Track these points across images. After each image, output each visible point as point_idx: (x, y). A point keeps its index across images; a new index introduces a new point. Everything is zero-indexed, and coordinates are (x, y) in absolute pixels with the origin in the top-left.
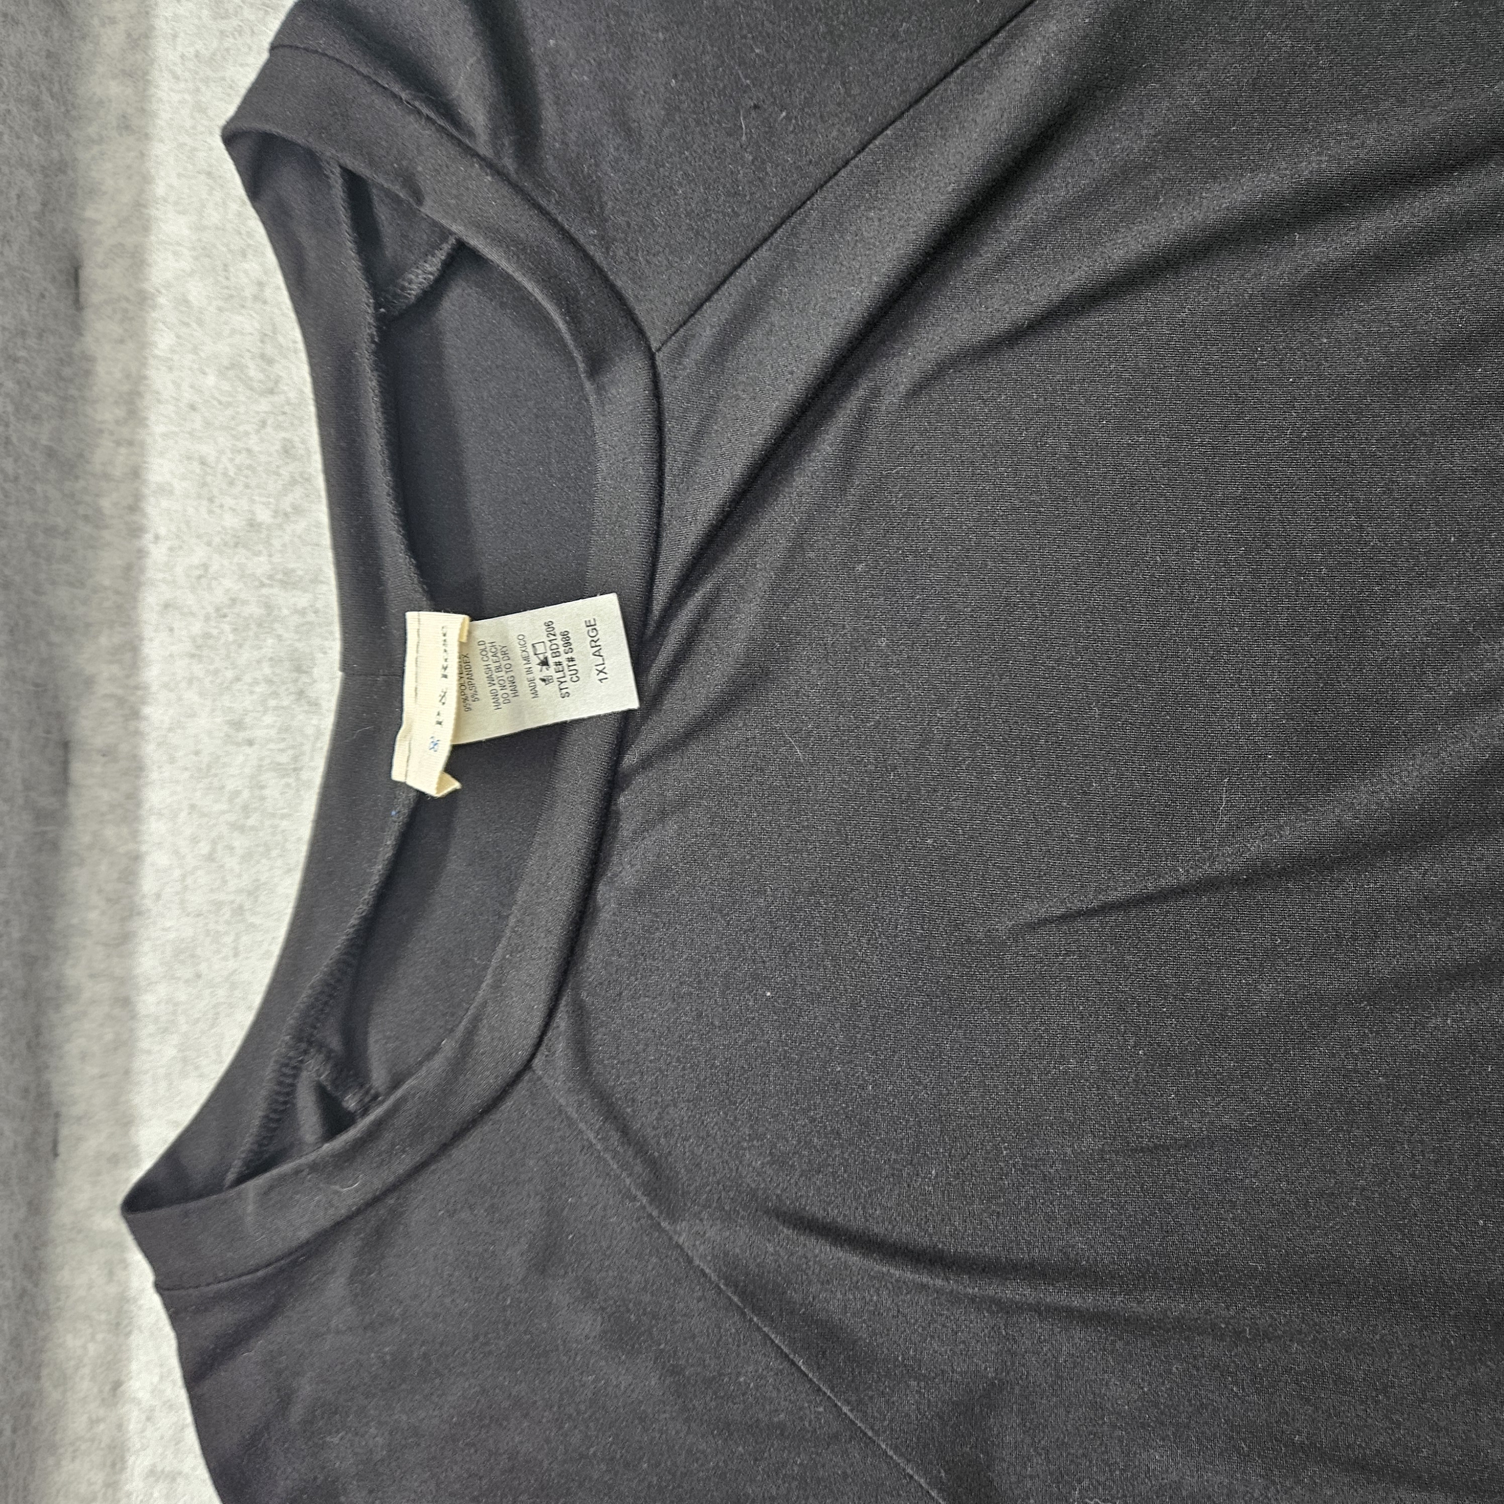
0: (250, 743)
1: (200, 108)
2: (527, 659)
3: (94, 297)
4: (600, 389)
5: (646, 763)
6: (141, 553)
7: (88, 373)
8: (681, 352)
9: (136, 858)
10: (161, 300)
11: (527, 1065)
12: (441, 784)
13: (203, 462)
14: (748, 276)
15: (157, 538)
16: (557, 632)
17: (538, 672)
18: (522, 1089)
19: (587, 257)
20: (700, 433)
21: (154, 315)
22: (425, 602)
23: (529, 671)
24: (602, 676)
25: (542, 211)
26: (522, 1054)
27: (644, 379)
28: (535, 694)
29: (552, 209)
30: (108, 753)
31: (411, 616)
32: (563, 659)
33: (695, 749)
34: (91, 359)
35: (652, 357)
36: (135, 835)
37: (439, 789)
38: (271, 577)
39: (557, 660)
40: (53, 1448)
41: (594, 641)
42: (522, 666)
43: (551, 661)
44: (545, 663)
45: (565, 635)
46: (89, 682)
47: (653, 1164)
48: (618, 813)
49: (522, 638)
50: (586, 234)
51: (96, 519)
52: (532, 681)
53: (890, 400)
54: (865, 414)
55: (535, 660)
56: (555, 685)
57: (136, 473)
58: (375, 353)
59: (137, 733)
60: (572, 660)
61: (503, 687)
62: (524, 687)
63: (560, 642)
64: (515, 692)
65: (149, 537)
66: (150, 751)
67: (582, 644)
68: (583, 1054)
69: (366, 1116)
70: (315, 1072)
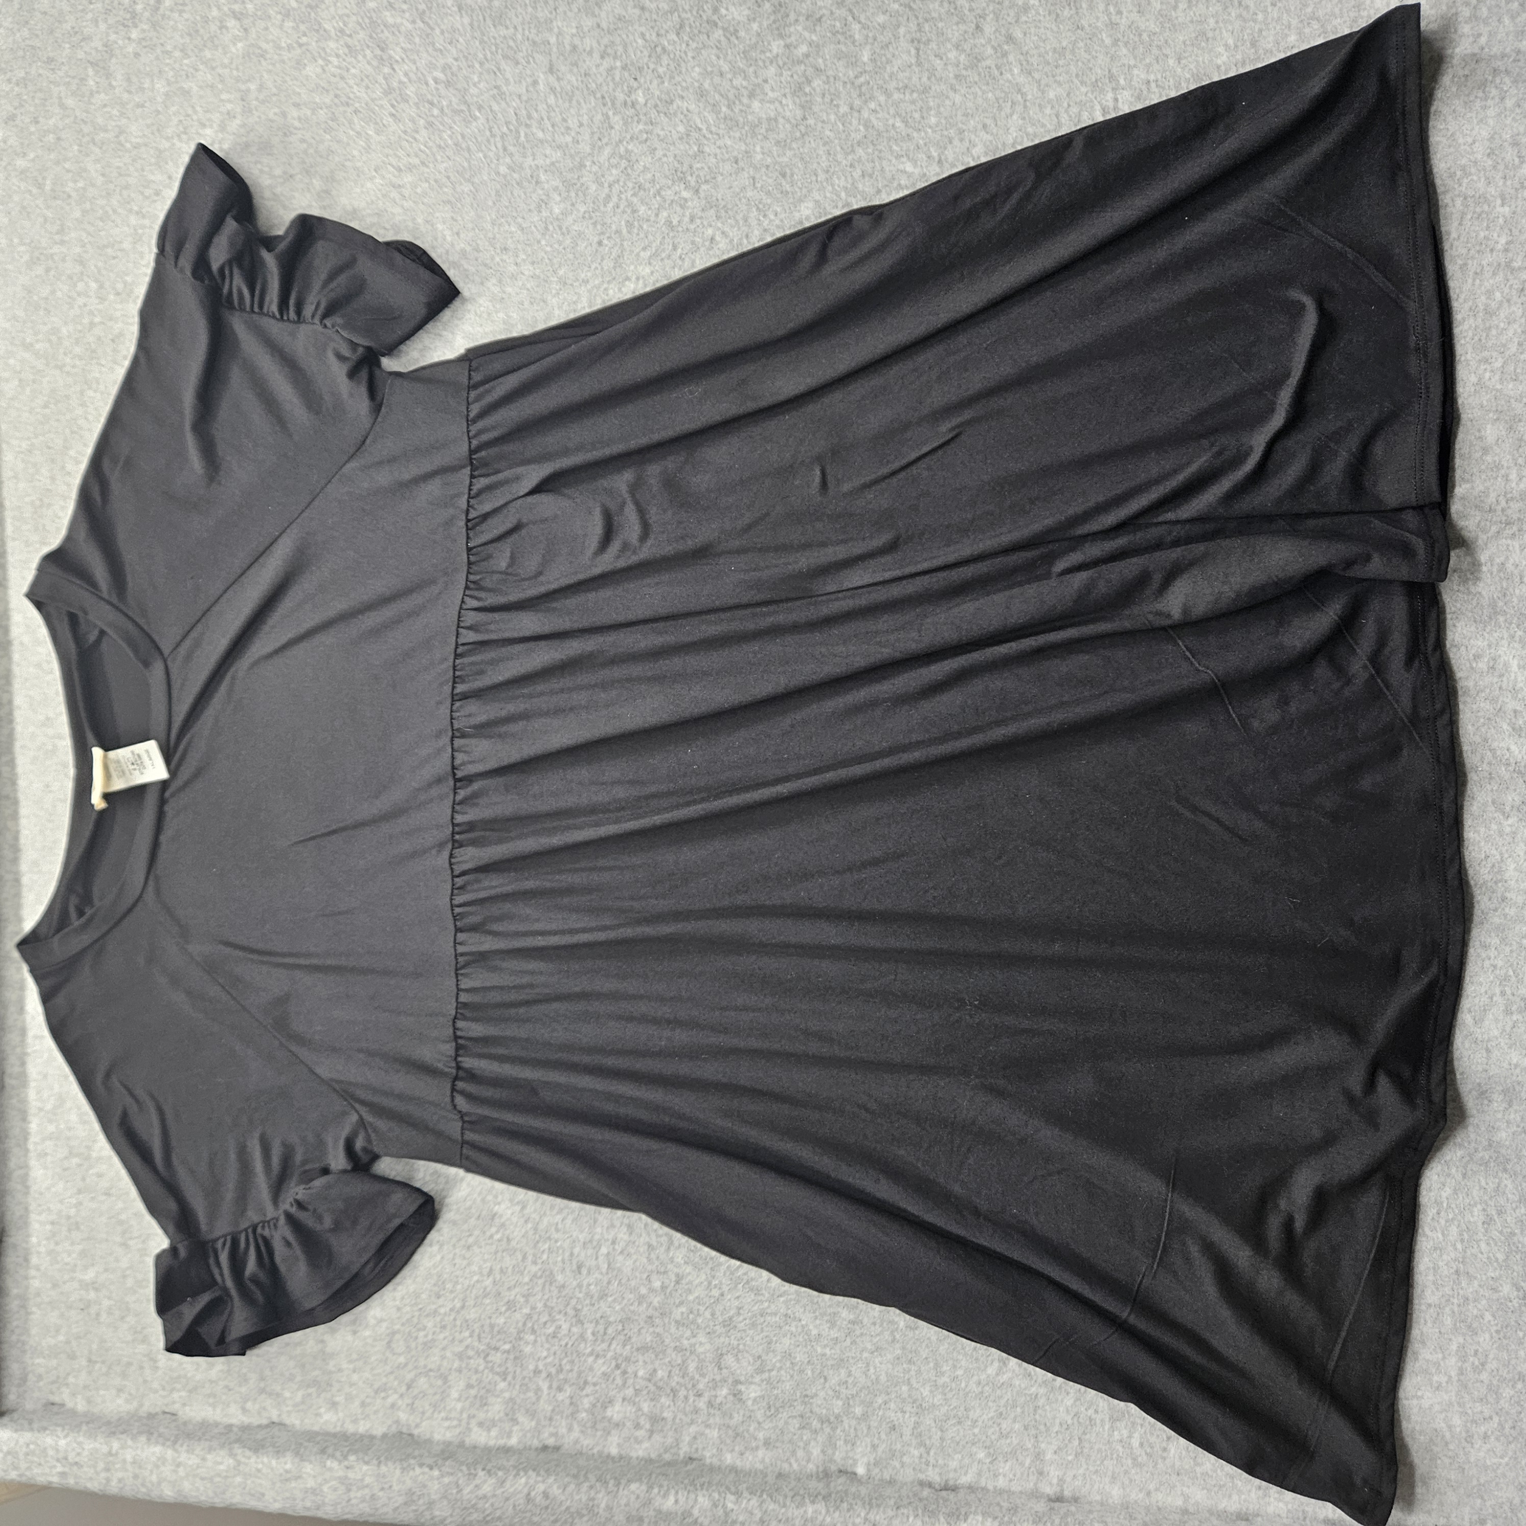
0: (51, 792)
1: (23, 578)
2: (127, 763)
4: (149, 671)
5: (173, 795)
6: (14, 729)
8: (175, 659)
9: (18, 832)
10: (15, 643)
11: (141, 896)
12: (102, 804)
13: (31, 697)
14: (194, 634)
15: (18, 724)
16: (135, 753)
17: (132, 767)
18: (140, 905)
19: (142, 629)
20: (183, 685)
22: (96, 745)
23: (128, 767)
24: (154, 768)
25: (126, 615)
26: (138, 892)
27: (163, 668)
28: (132, 775)
29: (130, 614)
31: (93, 750)
32: (139, 762)
33: (187, 790)
35: (165, 661)
36: (17, 825)
37: (101, 806)
38: (53, 735)
39: (137, 762)
41: (149, 756)
42: (126, 765)
43: (135, 763)
44: (132, 763)
45: (139, 755)
47: (181, 926)
48: (165, 812)
49: (124, 756)
50: (142, 622)
52: (130, 771)
53: (241, 674)
54: (233, 678)
55: (129, 763)
56: (138, 772)
57: (10, 702)
58: (76, 664)
60: (143, 762)
61: (119, 772)
62: (128, 773)
63: (137, 756)
64: (125, 775)
66: (21, 797)
67: (145, 757)
68: (158, 891)
69: (89, 912)
70: (74, 901)
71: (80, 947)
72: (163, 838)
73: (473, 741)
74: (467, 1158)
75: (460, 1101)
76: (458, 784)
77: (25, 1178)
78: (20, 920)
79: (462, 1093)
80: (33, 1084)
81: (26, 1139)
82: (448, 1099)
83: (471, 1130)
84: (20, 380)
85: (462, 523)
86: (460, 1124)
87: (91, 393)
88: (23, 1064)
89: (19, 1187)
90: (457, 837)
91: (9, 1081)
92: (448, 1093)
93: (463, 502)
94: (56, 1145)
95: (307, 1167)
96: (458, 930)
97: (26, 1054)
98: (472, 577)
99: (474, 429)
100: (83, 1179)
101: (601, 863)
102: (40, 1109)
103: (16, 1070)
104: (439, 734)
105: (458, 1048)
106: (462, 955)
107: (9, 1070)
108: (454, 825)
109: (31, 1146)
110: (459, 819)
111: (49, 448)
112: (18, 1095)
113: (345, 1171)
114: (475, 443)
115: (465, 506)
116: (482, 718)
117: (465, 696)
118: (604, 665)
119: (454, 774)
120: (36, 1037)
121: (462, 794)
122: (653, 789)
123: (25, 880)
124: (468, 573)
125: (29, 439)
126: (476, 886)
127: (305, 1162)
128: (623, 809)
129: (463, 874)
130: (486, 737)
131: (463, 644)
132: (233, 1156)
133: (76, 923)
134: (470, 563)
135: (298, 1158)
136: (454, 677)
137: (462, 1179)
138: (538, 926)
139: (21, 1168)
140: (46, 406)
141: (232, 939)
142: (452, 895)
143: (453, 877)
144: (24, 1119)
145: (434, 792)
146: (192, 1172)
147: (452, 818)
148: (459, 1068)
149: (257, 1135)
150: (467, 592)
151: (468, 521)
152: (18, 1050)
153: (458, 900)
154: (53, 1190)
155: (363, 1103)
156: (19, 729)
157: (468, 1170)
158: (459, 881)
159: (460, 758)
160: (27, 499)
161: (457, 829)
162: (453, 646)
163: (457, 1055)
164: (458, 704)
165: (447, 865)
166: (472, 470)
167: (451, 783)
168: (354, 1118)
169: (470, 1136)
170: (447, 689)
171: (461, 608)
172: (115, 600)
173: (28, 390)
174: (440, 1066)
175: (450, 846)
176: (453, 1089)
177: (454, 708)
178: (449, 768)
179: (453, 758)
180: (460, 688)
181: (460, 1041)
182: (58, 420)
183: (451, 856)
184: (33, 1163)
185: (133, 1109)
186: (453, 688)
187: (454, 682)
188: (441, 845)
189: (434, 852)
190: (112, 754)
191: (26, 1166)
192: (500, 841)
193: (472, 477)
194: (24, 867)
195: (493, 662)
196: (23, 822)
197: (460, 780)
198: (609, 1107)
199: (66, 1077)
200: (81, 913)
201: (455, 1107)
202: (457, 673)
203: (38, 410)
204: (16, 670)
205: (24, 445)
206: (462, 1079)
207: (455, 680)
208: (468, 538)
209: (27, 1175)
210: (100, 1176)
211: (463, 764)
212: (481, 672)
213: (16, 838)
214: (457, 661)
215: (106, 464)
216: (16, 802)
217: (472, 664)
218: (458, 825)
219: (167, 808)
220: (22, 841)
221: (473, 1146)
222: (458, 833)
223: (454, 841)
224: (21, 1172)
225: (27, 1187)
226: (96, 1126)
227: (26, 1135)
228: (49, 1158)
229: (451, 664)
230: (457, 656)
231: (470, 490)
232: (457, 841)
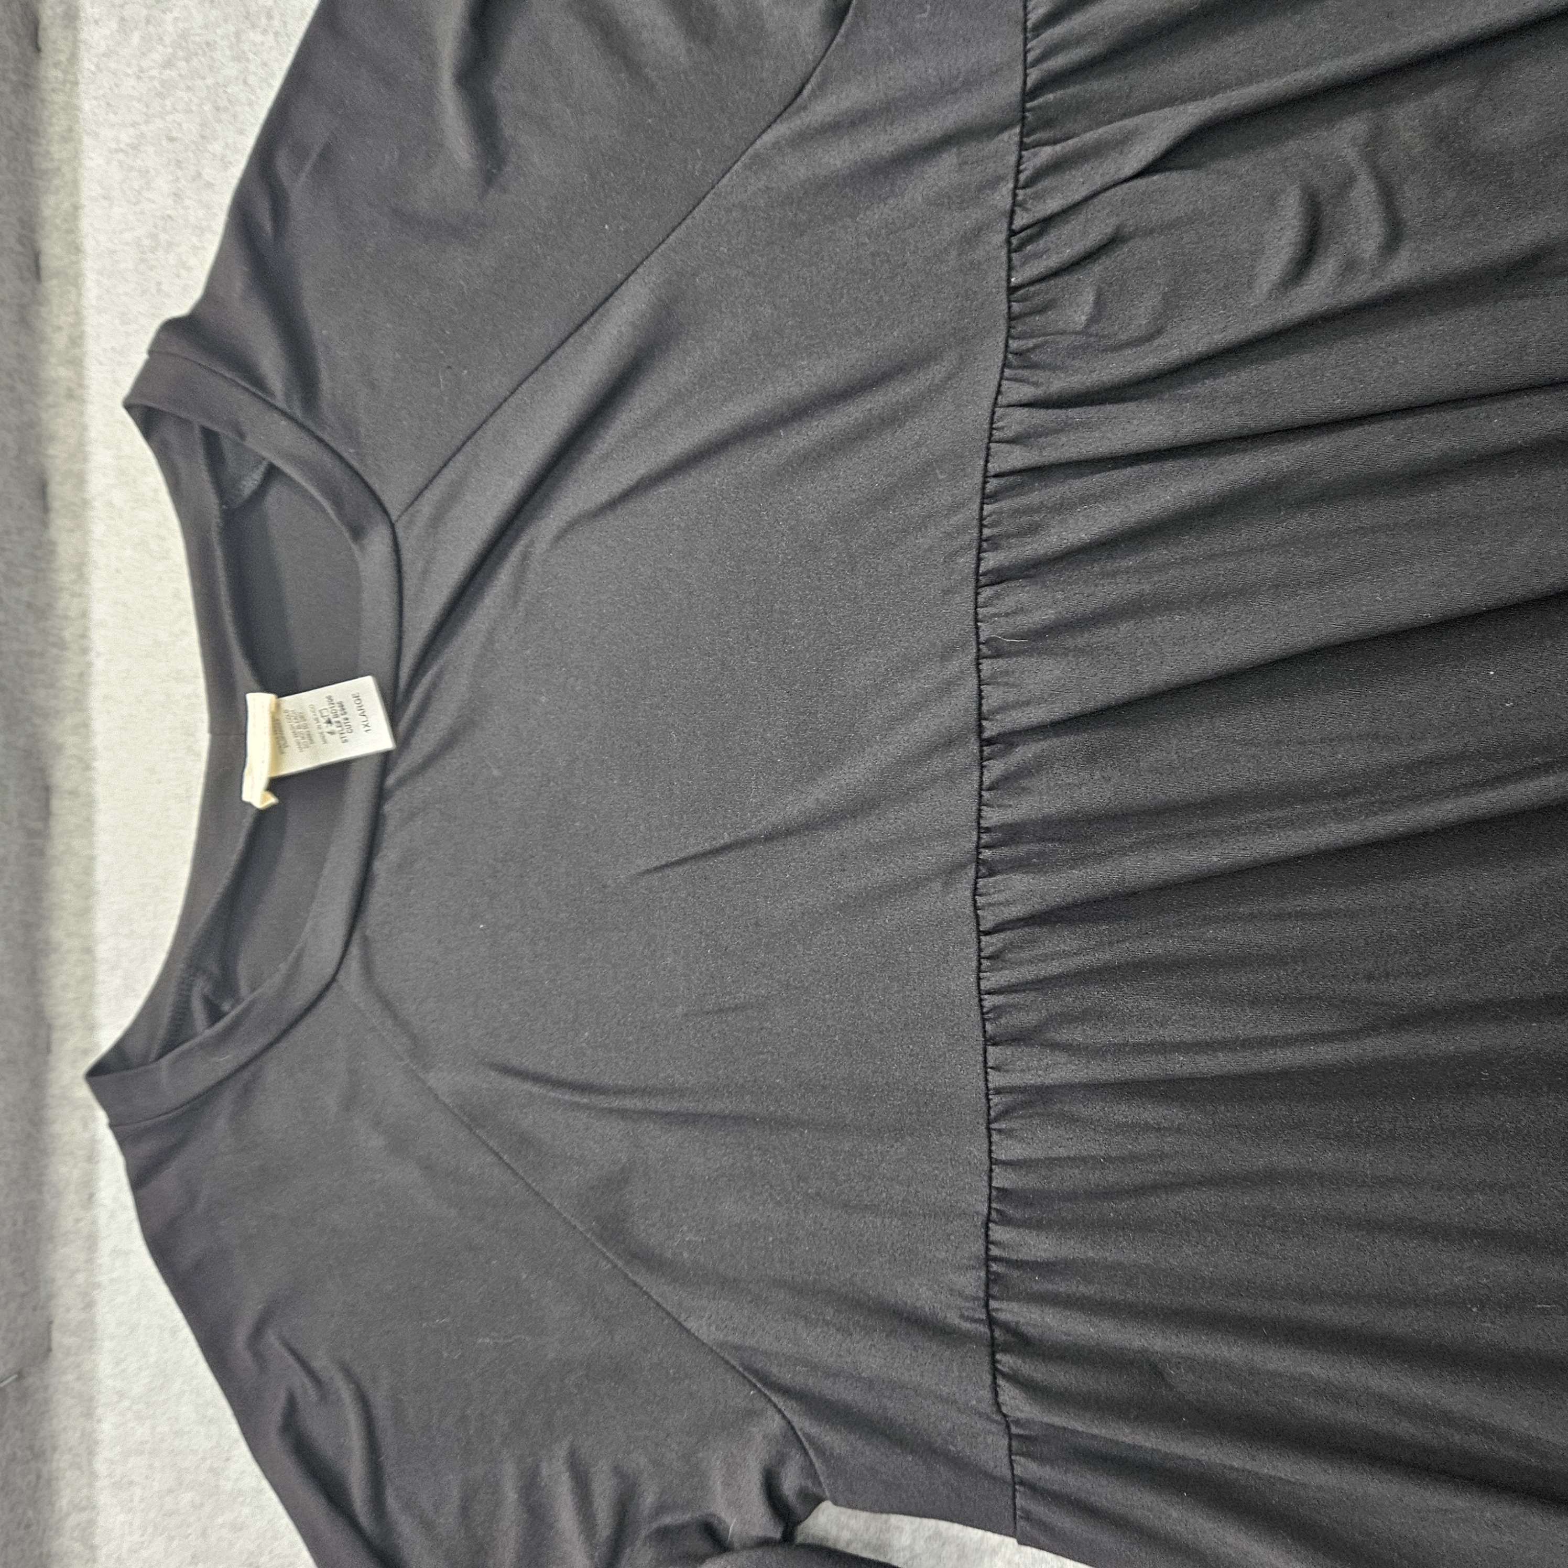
0: (159, 782)
1: (116, 382)
2: (317, 720)
3: (56, 504)
4: (362, 548)
5: (401, 782)
6: (89, 665)
7: (52, 552)
8: (411, 522)
9: (92, 858)
10: (96, 504)
11: (334, 979)
12: (264, 799)
13: (125, 605)
14: (449, 474)
15: (98, 654)
16: (334, 701)
17: (326, 728)
18: (331, 995)
19: (350, 467)
20: (425, 572)
21: (92, 513)
22: (256, 687)
23: (319, 727)
24: (367, 728)
25: (320, 440)
26: (330, 971)
27: (388, 540)
28: (325, 742)
29: (326, 437)
30: (74, 793)
31: (250, 697)
32: (341, 719)
33: (431, 773)
34: (53, 543)
35: (392, 526)
36: (91, 844)
37: (262, 802)
38: (168, 676)
39: (337, 719)
40: (51, 1238)
41: (360, 708)
42: (313, 726)
43: (333, 720)
44: (329, 722)
45: (341, 705)
46: (60, 748)
47: (414, 1038)
48: (384, 816)
49: (312, 707)
50: (348, 453)
51: (61, 645)
52: (322, 733)
53: (541, 547)
54: (525, 557)
55: (323, 720)
56: (337, 736)
57: (84, 615)
58: (220, 533)
59: (90, 779)
60: (347, 719)
61: (303, 738)
62: (317, 738)
63: (337, 708)
64: (312, 741)
65: (93, 654)
66: (99, 790)
67: (352, 709)
68: (368, 968)
69: (231, 1012)
70: (201, 987)
71: (211, 1079)
72: (380, 866)
73: (1024, 662)
74: (1028, 1517)
75: (1010, 1395)
76: (987, 750)
77: (87, 1532)
78: (92, 1028)
79: (1014, 1378)
80: (108, 1345)
81: (91, 1453)
82: (986, 1394)
83: (1027, 1455)
84: (123, 19)
85: (999, 238)
86: (1005, 1442)
87: (257, 37)
88: (89, 1305)
89: (77, 1547)
90: (986, 854)
91: (60, 1339)
92: (988, 1378)
93: (1002, 197)
94: (151, 1466)
95: (667, 1520)
96: (990, 1041)
97: (96, 1286)
98: (1014, 344)
99: (1037, 46)
100: (204, 1533)
101: (1291, 904)
102: (121, 1395)
103: (75, 1316)
104: (947, 653)
105: (991, 1279)
106: (998, 1091)
107: (59, 1317)
108: (980, 830)
109: (100, 1467)
110: (992, 817)
111: (171, 139)
112: (78, 1366)
113: (765, 1543)
114: (1034, 75)
115: (1007, 203)
116: (1046, 615)
117: (1001, 577)
118: (1300, 504)
119: (980, 729)
120: (116, 1252)
121: (996, 769)
122: (1428, 748)
123: (103, 950)
124: (1009, 336)
125: (134, 125)
126: (1025, 955)
127: (661, 1509)
128: (1356, 791)
129: (998, 929)
130: (1051, 653)
131: (996, 476)
132: (511, 1495)
133: (203, 1031)
134: (1011, 318)
135: (648, 1500)
136: (981, 540)
137: (994, 1552)
138: (1169, 1034)
139: (84, 1509)
140: (168, 64)
141: (515, 1062)
142: (979, 970)
143: (980, 933)
144: (89, 1414)
145: (938, 765)
146: (427, 1526)
147: (979, 817)
148: (992, 1322)
149: (561, 1451)
150: (1007, 372)
151: (1012, 233)
152: (80, 1278)
153: (991, 980)
154: (145, 1554)
155: (786, 1391)
156: (99, 664)
157: (1024, 1541)
158: (992, 943)
159: (994, 697)
160: (128, 236)
161: (985, 838)
162: (978, 479)
163: (988, 1296)
164: (986, 593)
165: (969, 910)
166: (1022, 135)
167: (974, 747)
168: (775, 1424)
169: (1027, 1468)
170: (966, 561)
171: (995, 404)
172: (298, 413)
173: (136, 39)
174: (953, 1319)
175: (972, 873)
176: (995, 1372)
177: (981, 599)
178: (972, 719)
179: (980, 697)
180: (991, 560)
181: (994, 1267)
182: (189, 88)
183: (975, 892)
184: (104, 1499)
185: (308, 1393)
186: (979, 560)
187: (980, 550)
188: (951, 872)
189: (937, 886)
190: (290, 702)
191: (90, 1505)
192: (1077, 861)
193: (1022, 146)
194: (102, 924)
195: (1062, 508)
196: (103, 839)
197: (990, 742)
198: (1322, 1410)
199: (174, 1332)
200: (215, 1015)
201: (998, 1405)
202: (987, 532)
203: (154, 73)
204: (97, 554)
205: (126, 137)
206: (1006, 1350)
207: (982, 545)
208: (1010, 268)
209: (92, 1522)
210: (237, 1527)
211: (1004, 708)
212: (1033, 530)
213: (88, 871)
214: (988, 508)
215: (283, 163)
216: (90, 803)
217: (1016, 512)
218: (988, 830)
219: (387, 808)
220: (100, 875)
221: (1035, 1490)
222: (987, 847)
223: (978, 862)
224: (84, 1516)
225: (93, 1548)
226: (233, 1428)
227: (90, 1445)
228: (138, 1492)
229: (976, 514)
230: (986, 498)
231: (1018, 172)
232: (985, 862)
